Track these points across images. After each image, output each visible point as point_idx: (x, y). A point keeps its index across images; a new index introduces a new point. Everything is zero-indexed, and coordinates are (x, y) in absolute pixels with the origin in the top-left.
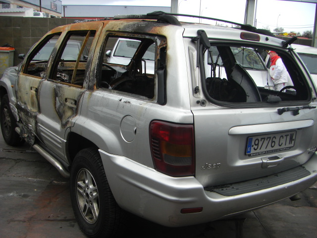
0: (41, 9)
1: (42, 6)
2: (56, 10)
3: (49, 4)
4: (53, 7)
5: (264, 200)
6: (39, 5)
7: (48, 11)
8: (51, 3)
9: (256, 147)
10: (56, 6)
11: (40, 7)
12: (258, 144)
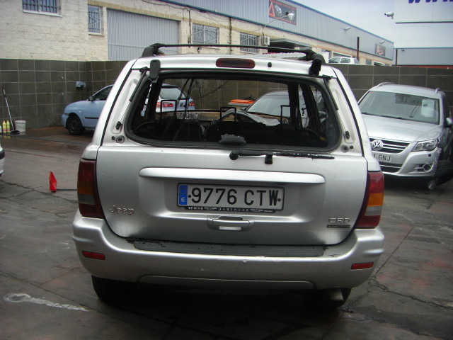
0: (358, 54)
1: (360, 49)
2: (384, 55)
3: (373, 47)
4: (378, 51)
5: (202, 269)
6: (356, 48)
7: (370, 57)
8: (376, 45)
9: (196, 199)
10: (383, 49)
11: (358, 51)
12: (199, 195)
